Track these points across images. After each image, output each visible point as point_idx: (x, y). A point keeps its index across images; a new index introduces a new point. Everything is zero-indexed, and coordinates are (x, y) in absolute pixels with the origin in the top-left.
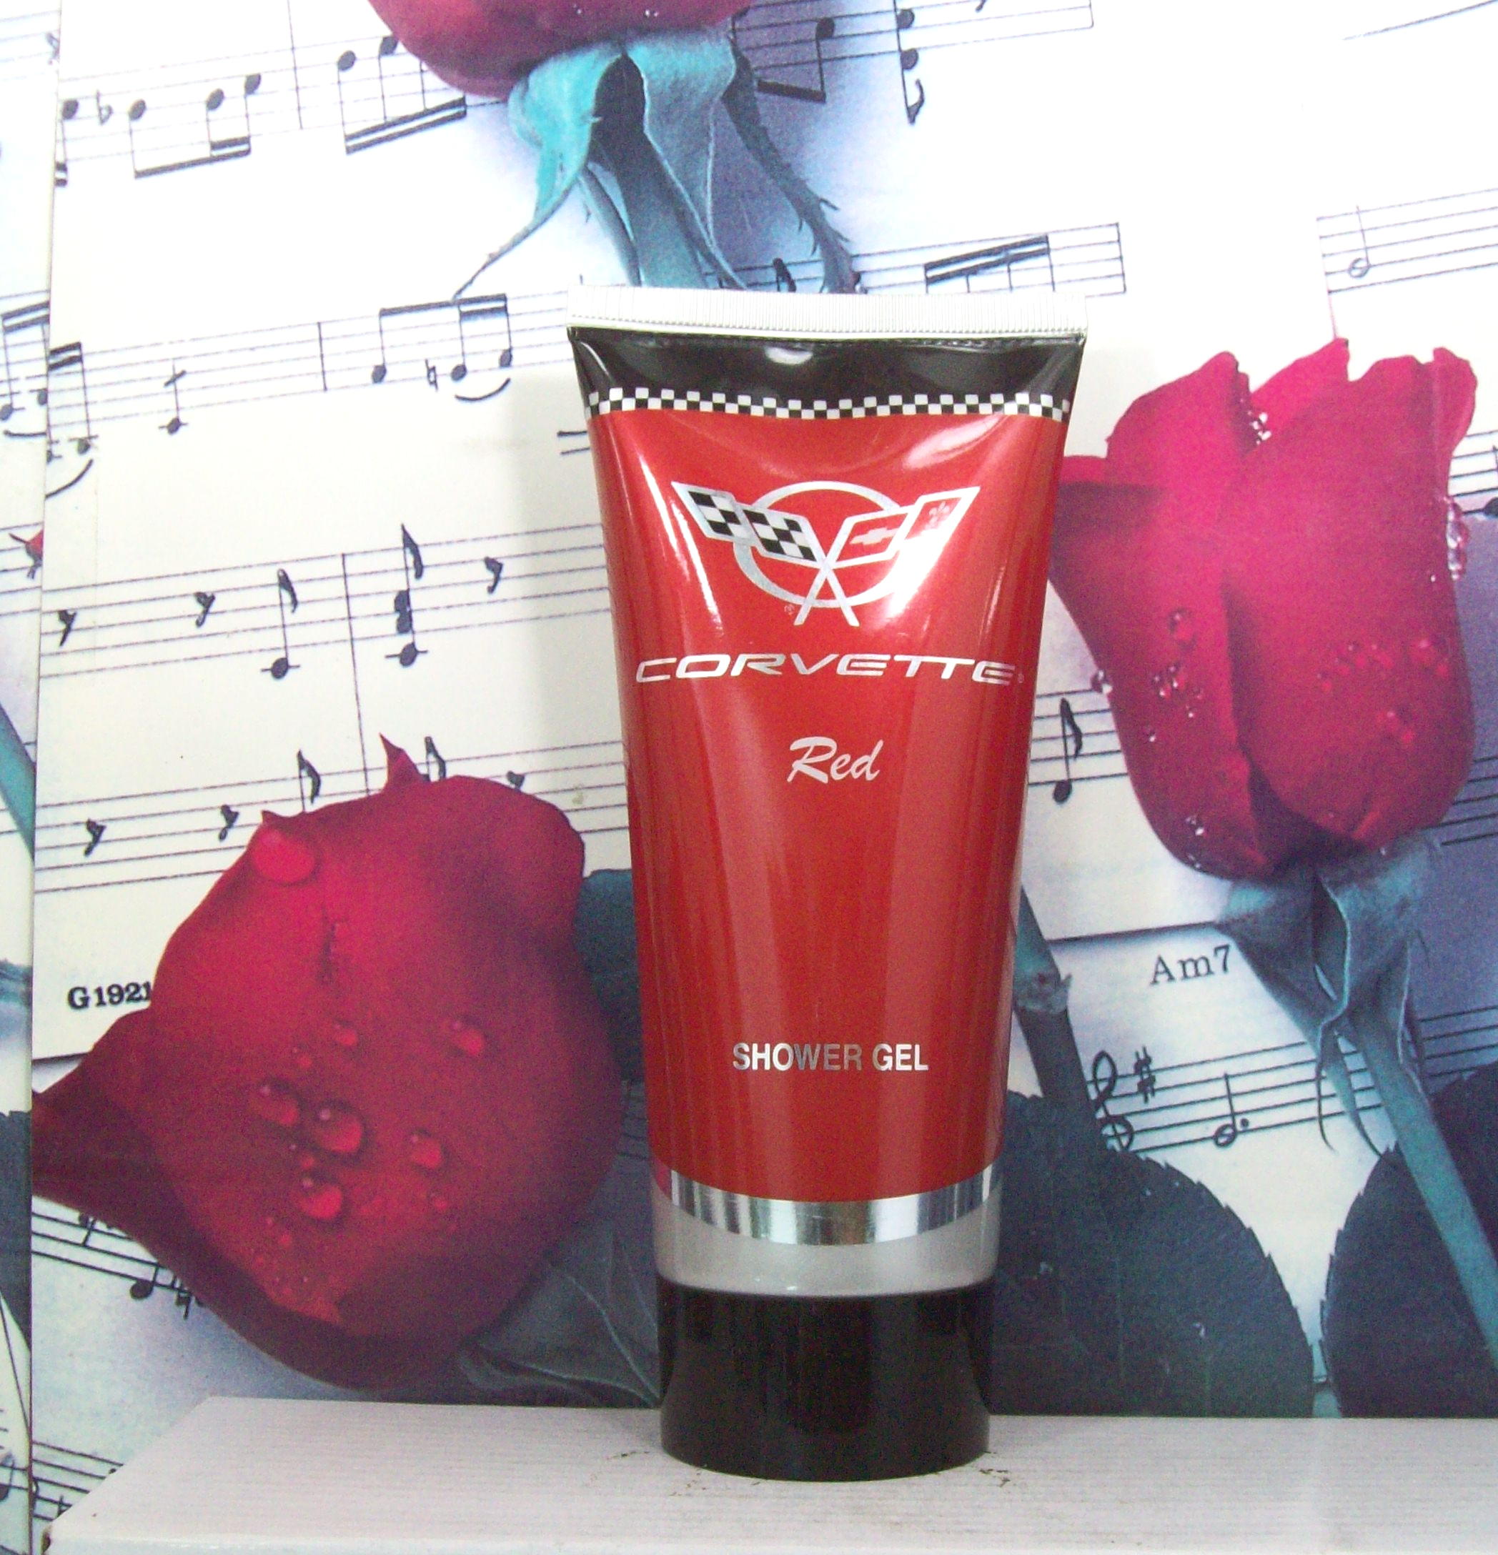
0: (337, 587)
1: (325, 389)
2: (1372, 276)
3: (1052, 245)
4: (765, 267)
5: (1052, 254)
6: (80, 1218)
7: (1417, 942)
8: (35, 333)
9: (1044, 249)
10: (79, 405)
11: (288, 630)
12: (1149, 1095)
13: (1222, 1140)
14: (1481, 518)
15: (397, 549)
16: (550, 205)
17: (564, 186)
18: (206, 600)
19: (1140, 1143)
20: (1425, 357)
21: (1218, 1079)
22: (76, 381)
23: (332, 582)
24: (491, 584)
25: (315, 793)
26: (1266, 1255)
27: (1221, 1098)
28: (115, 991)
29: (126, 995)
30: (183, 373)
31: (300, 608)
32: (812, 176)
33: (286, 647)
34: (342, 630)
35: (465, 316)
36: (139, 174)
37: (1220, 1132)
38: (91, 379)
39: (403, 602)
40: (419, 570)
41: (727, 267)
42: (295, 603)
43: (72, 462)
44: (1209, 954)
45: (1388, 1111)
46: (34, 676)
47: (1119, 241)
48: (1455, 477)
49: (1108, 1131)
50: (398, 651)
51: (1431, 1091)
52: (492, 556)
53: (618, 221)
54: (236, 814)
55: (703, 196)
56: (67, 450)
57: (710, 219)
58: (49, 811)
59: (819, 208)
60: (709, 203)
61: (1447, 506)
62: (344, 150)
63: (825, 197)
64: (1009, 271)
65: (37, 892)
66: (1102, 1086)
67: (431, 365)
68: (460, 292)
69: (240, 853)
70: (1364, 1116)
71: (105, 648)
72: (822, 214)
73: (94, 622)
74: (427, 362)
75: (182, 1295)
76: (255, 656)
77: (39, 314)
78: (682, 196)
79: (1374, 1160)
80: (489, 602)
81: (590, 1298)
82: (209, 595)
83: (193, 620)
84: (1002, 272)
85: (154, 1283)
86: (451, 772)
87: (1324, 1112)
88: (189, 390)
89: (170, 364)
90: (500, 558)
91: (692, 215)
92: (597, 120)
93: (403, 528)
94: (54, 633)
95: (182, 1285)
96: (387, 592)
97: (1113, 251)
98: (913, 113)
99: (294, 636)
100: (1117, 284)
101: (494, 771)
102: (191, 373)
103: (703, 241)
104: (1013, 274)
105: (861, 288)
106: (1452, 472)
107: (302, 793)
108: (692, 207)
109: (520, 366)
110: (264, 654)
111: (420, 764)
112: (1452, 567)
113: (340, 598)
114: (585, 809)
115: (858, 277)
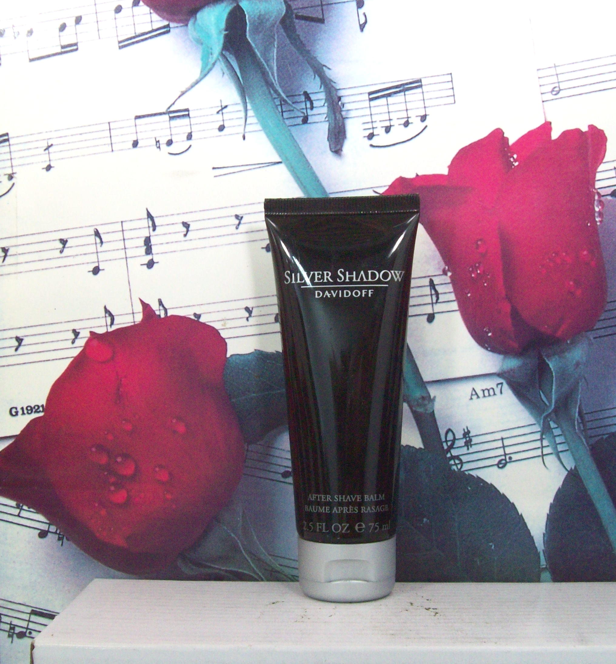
0: (120, 236)
1: (112, 151)
2: (562, 94)
3: (423, 83)
4: (300, 95)
5: (423, 87)
6: (17, 505)
7: (583, 380)
9: (420, 85)
10: (8, 160)
11: (99, 254)
12: (469, 447)
13: (500, 466)
14: (609, 198)
16: (207, 70)
17: (213, 61)
18: (64, 242)
19: (465, 467)
20: (584, 129)
21: (499, 440)
22: (7, 149)
23: (117, 233)
24: (185, 233)
25: (112, 323)
26: (520, 514)
27: (500, 448)
28: (29, 408)
29: (34, 410)
30: (52, 145)
31: (104, 244)
32: (319, 55)
33: (98, 262)
34: (122, 254)
35: (171, 118)
36: (31, 60)
37: (500, 462)
38: (13, 148)
39: (148, 241)
40: (154, 227)
41: (283, 95)
42: (102, 242)
43: (6, 184)
44: (494, 386)
45: (572, 452)
47: (452, 81)
48: (598, 180)
49: (452, 462)
50: (146, 262)
51: (590, 443)
52: (185, 221)
53: (236, 76)
54: (79, 333)
55: (272, 64)
56: (4, 179)
57: (276, 75)
59: (323, 69)
60: (275, 68)
61: (594, 193)
62: (118, 47)
63: (325, 64)
64: (405, 95)
66: (449, 443)
67: (157, 140)
68: (169, 108)
69: (81, 349)
70: (561, 454)
71: (22, 263)
72: (324, 72)
73: (17, 252)
74: (155, 139)
75: (60, 536)
76: (85, 265)
78: (263, 65)
79: (566, 473)
80: (185, 241)
81: (233, 535)
82: (65, 240)
83: (59, 251)
84: (402, 95)
85: (48, 531)
86: (170, 313)
87: (544, 453)
88: (55, 152)
89: (46, 142)
90: (189, 222)
91: (268, 73)
92: (226, 32)
93: (147, 210)
95: (60, 532)
96: (141, 237)
97: (450, 85)
98: (362, 27)
99: (102, 256)
100: (451, 100)
101: (188, 313)
102: (55, 145)
103: (273, 84)
104: (406, 96)
105: (341, 103)
106: (597, 178)
107: (106, 323)
108: (268, 69)
109: (195, 139)
110: (89, 264)
111: (157, 310)
112: (597, 219)
113: (121, 240)
114: (227, 328)
115: (340, 98)
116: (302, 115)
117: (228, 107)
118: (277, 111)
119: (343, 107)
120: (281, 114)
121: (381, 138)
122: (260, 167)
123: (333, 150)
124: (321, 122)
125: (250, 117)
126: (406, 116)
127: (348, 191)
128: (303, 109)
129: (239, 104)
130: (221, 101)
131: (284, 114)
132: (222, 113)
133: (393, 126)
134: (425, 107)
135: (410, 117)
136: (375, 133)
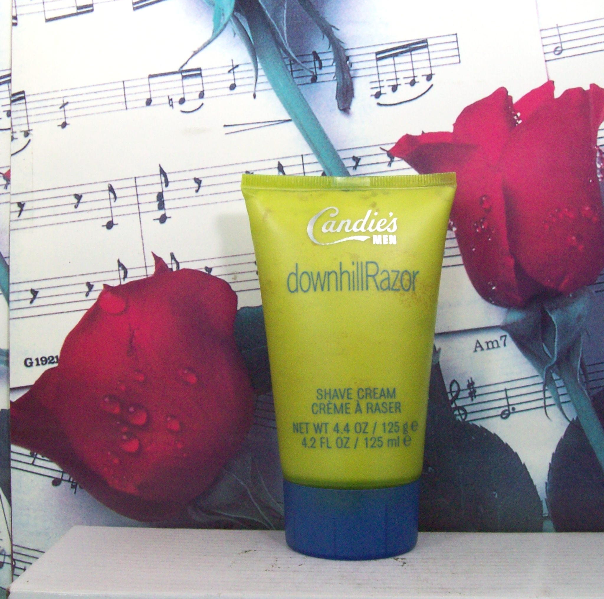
0: (133, 191)
1: (127, 108)
2: (564, 54)
3: (429, 43)
4: (309, 55)
5: (429, 47)
6: (31, 453)
7: (585, 333)
8: (5, 87)
9: (426, 45)
10: (24, 117)
11: (113, 209)
12: (474, 398)
13: (504, 416)
15: (157, 175)
16: (218, 32)
17: (224, 22)
18: (78, 197)
19: (470, 417)
20: (586, 88)
21: (502, 391)
22: (23, 107)
23: (131, 189)
24: (197, 189)
25: (125, 276)
26: (523, 463)
27: (503, 398)
28: (43, 359)
29: (48, 361)
30: (67, 103)
31: (118, 200)
32: (328, 16)
33: (112, 216)
34: (135, 209)
35: (184, 77)
36: (48, 20)
37: (503, 413)
38: (29, 106)
39: (160, 197)
40: (167, 183)
41: (293, 55)
42: (115, 198)
43: (22, 141)
44: (498, 339)
45: (574, 404)
46: (8, 229)
47: (457, 41)
48: (600, 138)
49: (456, 412)
50: (159, 217)
51: (591, 395)
52: (197, 177)
53: (247, 37)
54: (93, 286)
55: (282, 25)
56: (20, 136)
57: (285, 35)
58: (15, 286)
59: (332, 29)
60: (285, 29)
61: (595, 149)
62: (132, 9)
63: (333, 25)
64: (411, 54)
65: (11, 319)
66: (454, 394)
67: (170, 98)
68: (182, 67)
69: (94, 302)
70: (563, 406)
71: (37, 217)
72: (333, 32)
73: (32, 207)
74: (169, 97)
75: (73, 484)
76: (99, 220)
77: (7, 79)
78: (273, 25)
79: (568, 423)
80: (196, 196)
81: (242, 483)
82: (80, 195)
83: (73, 206)
85: (61, 479)
86: (182, 267)
87: (547, 404)
88: (70, 110)
89: (62, 99)
90: (201, 178)
91: (278, 33)
93: (160, 166)
94: (16, 212)
95: (73, 480)
96: (154, 193)
97: (455, 45)
99: (115, 211)
100: (456, 59)
101: (199, 266)
102: (70, 103)
103: (283, 44)
104: (413, 56)
105: (349, 63)
106: (598, 136)
107: (120, 276)
108: (278, 30)
109: (207, 98)
110: (103, 219)
111: (169, 264)
112: (599, 176)
113: (134, 195)
114: (238, 282)
115: (348, 58)
116: (311, 74)
117: (240, 67)
118: (287, 71)
119: (351, 66)
120: (291, 73)
121: (388, 97)
122: (270, 125)
123: (342, 108)
124: (329, 81)
125: (260, 76)
126: (412, 75)
127: (356, 148)
128: (312, 68)
129: (250, 63)
130: (232, 60)
131: (293, 73)
132: (234, 72)
133: (400, 85)
134: (431, 67)
135: (416, 76)
136: (382, 92)
